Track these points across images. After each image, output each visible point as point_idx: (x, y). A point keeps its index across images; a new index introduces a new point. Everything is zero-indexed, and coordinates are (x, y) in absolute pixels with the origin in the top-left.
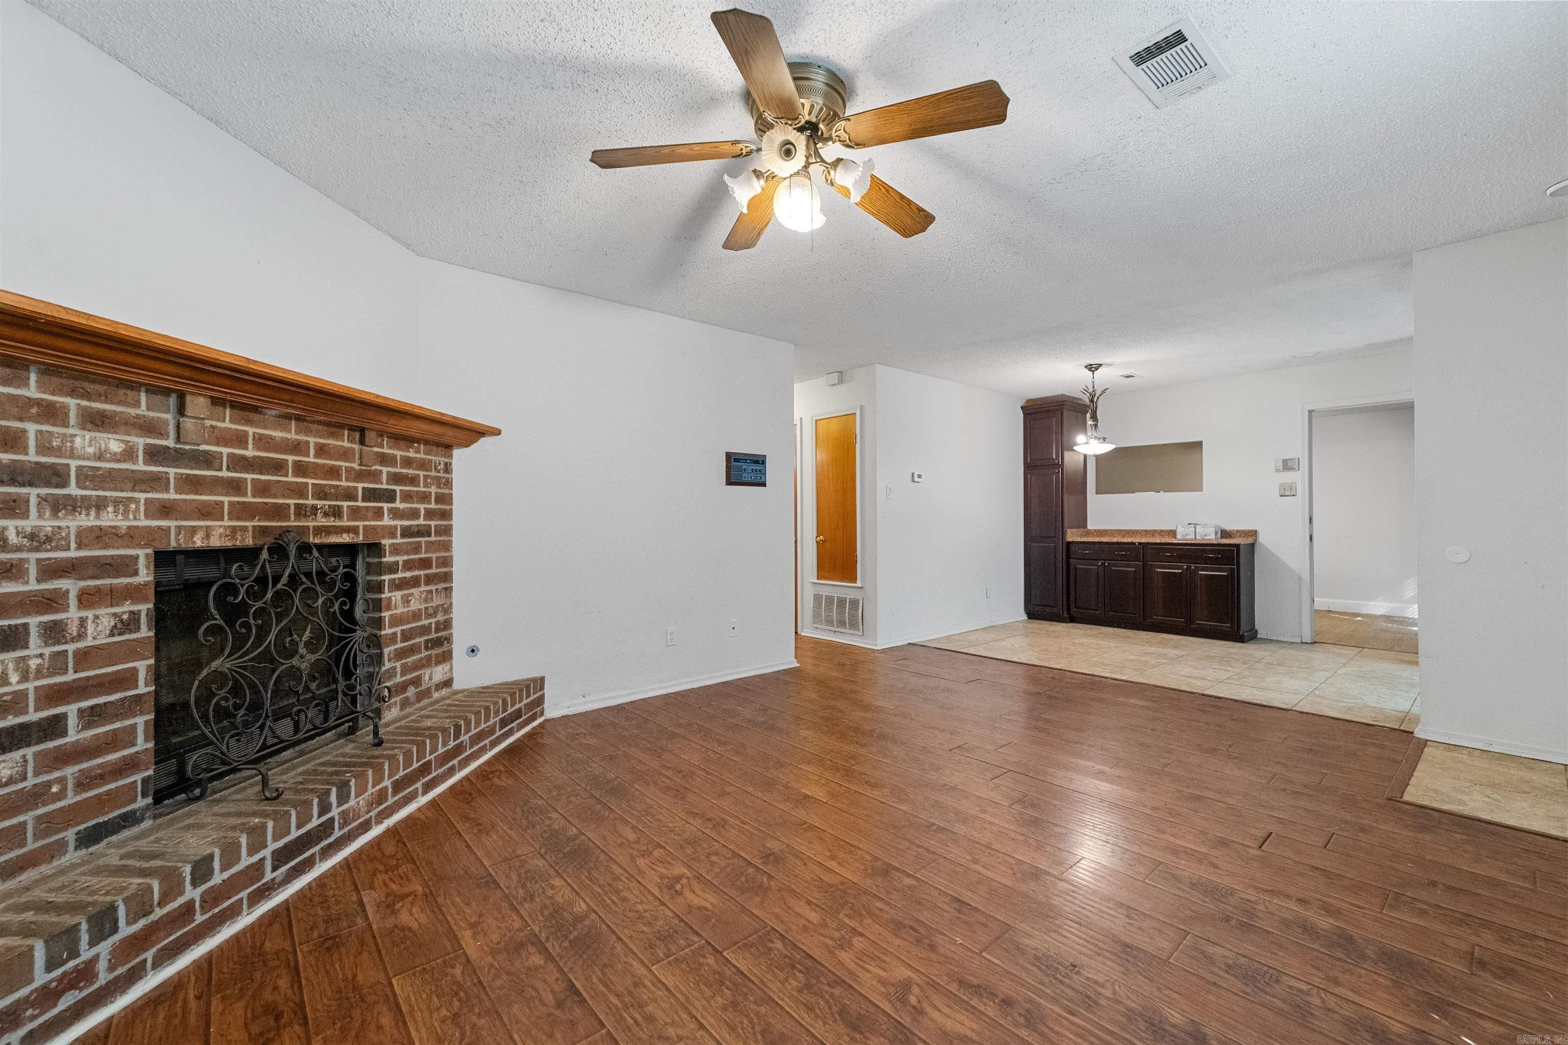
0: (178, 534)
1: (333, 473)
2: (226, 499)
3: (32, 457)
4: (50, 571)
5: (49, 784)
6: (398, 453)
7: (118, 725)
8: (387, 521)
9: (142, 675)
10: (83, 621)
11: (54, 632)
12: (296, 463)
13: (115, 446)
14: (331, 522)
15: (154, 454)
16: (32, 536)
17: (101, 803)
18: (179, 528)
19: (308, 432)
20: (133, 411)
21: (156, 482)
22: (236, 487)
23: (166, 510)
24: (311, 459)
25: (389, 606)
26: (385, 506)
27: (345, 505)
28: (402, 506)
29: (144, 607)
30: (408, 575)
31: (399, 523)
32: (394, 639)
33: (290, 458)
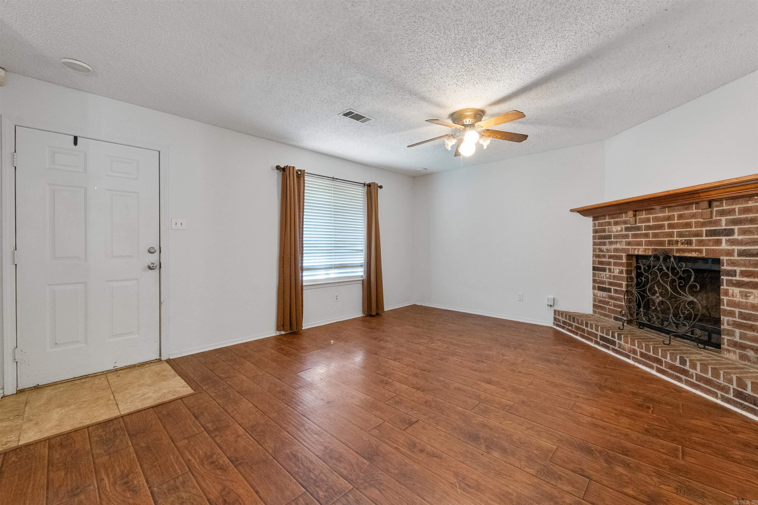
0: (631, 250)
1: (688, 225)
2: (643, 240)
3: (607, 233)
4: (610, 257)
5: (609, 302)
6: (737, 207)
7: (619, 296)
8: (724, 246)
9: (624, 286)
10: (614, 269)
11: (610, 270)
12: (668, 224)
13: (619, 229)
14: (686, 247)
15: (627, 229)
16: (607, 250)
17: (617, 312)
18: (632, 248)
19: (675, 211)
20: (622, 219)
21: (627, 236)
22: (646, 235)
23: (629, 244)
24: (676, 221)
25: (726, 294)
26: (724, 239)
27: (694, 239)
28: (740, 237)
29: (624, 269)
30: (746, 279)
31: (736, 248)
32: (732, 314)
33: (666, 223)
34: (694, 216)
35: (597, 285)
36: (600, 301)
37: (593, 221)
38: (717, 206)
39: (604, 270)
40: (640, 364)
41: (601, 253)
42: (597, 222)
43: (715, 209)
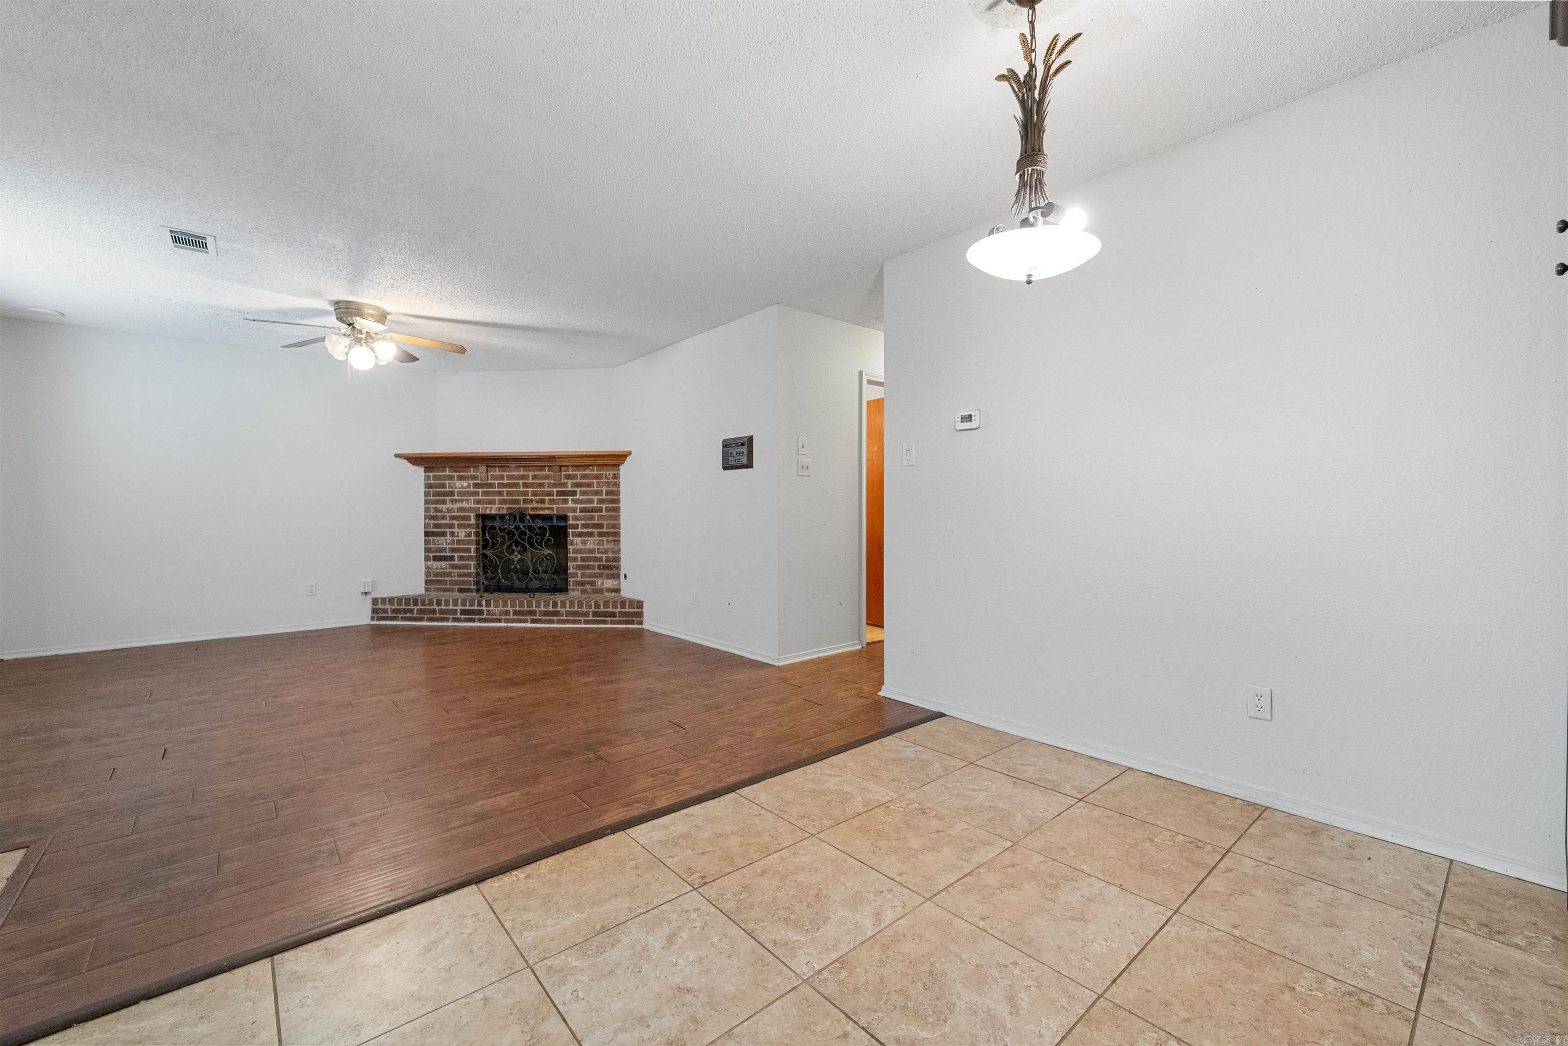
0: (482, 509)
1: (541, 485)
2: (496, 498)
3: (448, 489)
4: (452, 518)
5: (451, 573)
6: (578, 473)
7: (467, 562)
8: (570, 505)
9: (472, 550)
10: (458, 532)
11: (452, 534)
12: (523, 483)
13: (466, 484)
14: (540, 505)
15: (475, 485)
16: (448, 509)
17: (463, 582)
18: (482, 507)
19: (529, 471)
20: (469, 474)
21: (476, 494)
22: (500, 493)
23: (479, 502)
24: (530, 481)
25: (572, 544)
26: (570, 498)
27: (547, 498)
28: (581, 498)
29: (473, 531)
30: (585, 530)
31: (578, 506)
32: (575, 559)
33: (521, 482)
34: (546, 477)
35: (431, 555)
36: (436, 575)
37: (425, 472)
38: (565, 471)
39: (443, 534)
40: (513, 623)
41: (439, 514)
42: (431, 474)
43: (563, 473)
